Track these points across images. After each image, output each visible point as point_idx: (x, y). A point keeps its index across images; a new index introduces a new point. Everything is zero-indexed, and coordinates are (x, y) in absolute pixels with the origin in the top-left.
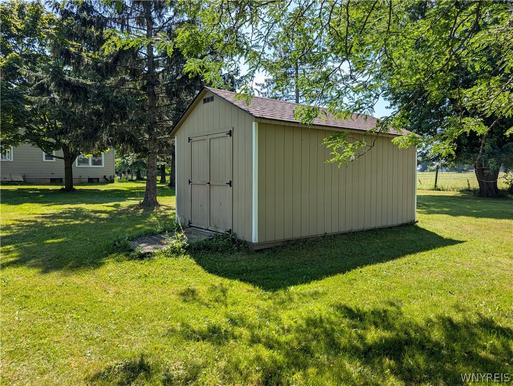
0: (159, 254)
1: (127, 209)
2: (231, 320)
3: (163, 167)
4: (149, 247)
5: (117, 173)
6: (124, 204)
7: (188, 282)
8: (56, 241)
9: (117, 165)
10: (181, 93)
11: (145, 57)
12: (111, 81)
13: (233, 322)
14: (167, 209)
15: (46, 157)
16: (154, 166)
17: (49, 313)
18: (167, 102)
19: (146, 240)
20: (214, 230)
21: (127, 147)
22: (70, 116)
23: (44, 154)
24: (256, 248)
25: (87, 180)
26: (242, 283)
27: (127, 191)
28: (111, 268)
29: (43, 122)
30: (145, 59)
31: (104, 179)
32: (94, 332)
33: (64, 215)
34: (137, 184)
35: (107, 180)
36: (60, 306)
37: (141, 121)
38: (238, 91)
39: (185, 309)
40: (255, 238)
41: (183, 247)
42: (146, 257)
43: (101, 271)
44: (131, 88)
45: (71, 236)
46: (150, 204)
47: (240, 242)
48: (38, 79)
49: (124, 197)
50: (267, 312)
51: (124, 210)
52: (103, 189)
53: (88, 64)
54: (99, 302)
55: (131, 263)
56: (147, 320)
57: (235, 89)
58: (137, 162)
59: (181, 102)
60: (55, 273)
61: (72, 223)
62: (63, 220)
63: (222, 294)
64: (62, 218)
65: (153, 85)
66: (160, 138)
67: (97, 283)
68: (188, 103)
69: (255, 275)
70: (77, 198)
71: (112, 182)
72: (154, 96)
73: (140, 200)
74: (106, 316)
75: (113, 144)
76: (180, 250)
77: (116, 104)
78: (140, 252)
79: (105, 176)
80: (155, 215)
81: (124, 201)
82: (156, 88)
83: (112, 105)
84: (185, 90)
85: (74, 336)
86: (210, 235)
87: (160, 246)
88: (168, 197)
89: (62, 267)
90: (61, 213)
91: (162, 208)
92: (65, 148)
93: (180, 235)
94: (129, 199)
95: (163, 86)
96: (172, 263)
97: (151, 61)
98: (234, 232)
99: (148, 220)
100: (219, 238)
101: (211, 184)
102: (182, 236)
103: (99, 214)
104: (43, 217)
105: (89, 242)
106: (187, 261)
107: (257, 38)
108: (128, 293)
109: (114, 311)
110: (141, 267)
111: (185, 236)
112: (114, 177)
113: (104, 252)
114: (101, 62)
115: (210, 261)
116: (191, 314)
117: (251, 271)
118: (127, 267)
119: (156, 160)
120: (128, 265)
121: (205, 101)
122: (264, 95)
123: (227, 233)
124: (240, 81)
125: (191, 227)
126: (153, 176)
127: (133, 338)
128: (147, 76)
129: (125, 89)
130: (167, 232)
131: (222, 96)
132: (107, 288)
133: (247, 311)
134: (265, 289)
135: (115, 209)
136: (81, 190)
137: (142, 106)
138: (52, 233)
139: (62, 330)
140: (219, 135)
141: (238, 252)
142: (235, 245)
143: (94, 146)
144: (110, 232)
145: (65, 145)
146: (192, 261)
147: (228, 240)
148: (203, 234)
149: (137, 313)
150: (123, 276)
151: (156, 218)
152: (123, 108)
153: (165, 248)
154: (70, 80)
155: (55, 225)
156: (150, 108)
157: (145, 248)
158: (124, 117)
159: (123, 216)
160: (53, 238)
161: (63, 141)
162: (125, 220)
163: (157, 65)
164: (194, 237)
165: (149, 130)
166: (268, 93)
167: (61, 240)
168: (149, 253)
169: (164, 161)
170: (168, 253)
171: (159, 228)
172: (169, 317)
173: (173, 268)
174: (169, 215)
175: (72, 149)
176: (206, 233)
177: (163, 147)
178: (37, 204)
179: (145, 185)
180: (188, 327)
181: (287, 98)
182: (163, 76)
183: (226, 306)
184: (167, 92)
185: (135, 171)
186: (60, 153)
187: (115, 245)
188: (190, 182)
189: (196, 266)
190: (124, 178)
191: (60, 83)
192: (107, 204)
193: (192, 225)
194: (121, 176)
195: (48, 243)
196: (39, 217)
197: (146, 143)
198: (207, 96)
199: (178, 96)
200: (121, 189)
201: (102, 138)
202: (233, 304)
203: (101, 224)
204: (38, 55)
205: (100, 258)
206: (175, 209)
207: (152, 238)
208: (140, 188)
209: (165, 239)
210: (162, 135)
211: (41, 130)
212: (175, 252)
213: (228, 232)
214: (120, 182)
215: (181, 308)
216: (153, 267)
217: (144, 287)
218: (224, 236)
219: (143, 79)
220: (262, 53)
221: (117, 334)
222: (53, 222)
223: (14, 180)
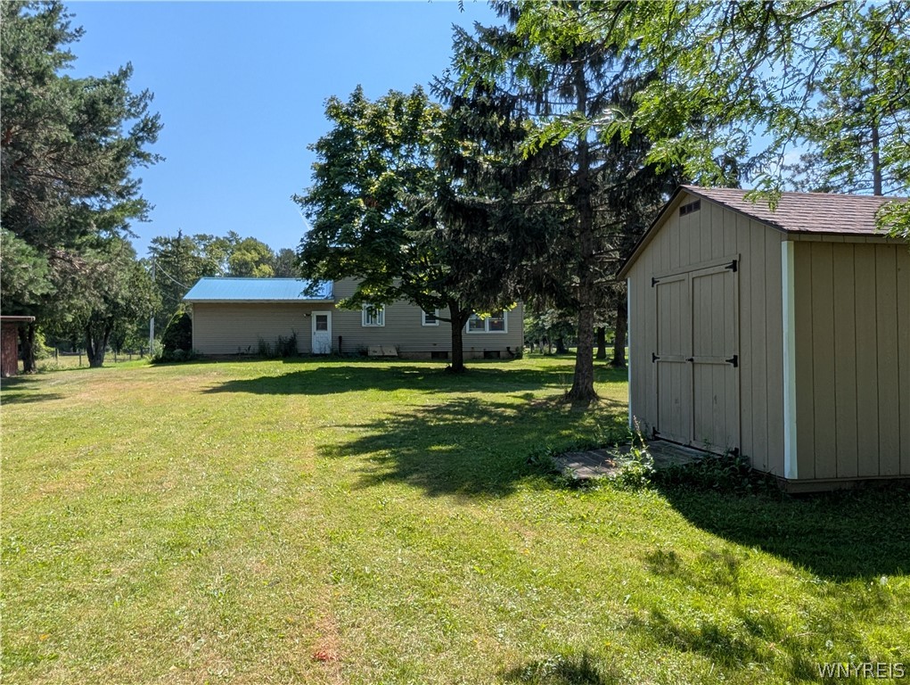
0: (604, 483)
1: (545, 403)
2: (748, 622)
3: (602, 332)
4: (586, 469)
5: (526, 343)
6: (541, 394)
7: (657, 540)
8: (444, 448)
9: (527, 329)
10: (636, 201)
11: (573, 148)
12: (520, 195)
13: (753, 627)
14: (610, 406)
15: (426, 319)
16: (589, 330)
17: (440, 558)
18: (610, 219)
19: (580, 457)
20: (704, 448)
21: (544, 300)
22: (463, 255)
23: (424, 313)
24: (793, 490)
25: (482, 354)
26: (767, 556)
27: (542, 372)
28: (527, 500)
29: (423, 267)
30: (573, 152)
31: (507, 352)
32: (506, 600)
33: (452, 409)
34: (559, 361)
35: (513, 355)
36: (456, 550)
37: (568, 255)
38: (745, 185)
39: (655, 587)
40: (790, 470)
41: (645, 475)
42: (581, 487)
43: (511, 502)
44: (552, 203)
45: (464, 442)
46: (582, 396)
47: (758, 475)
48: (420, 203)
49: (540, 382)
50: (827, 620)
51: (540, 403)
52: (507, 369)
53: (487, 173)
54: (511, 552)
55: (557, 494)
56: (589, 595)
57: (738, 183)
58: (558, 323)
59: (635, 217)
60: (446, 498)
61: (464, 422)
62: (451, 417)
63: (727, 570)
64: (450, 413)
65: (588, 193)
66: (599, 282)
67: (505, 521)
68: (648, 217)
69: (795, 543)
70: (469, 382)
71: (519, 356)
72: (588, 212)
73: (566, 387)
74: (522, 576)
75: (523, 296)
76: (640, 478)
77: (529, 231)
78: (571, 477)
79: (508, 348)
80: (591, 414)
81: (540, 389)
82: (592, 198)
83: (522, 233)
84: (643, 195)
85: (478, 601)
86: (694, 456)
87: (605, 470)
88: (611, 384)
89: (455, 490)
90: (448, 405)
91: (602, 404)
92: (453, 304)
93: (640, 453)
94: (548, 387)
95: (605, 192)
96: (628, 501)
97: (584, 153)
98: (744, 454)
99: (580, 422)
100: (714, 465)
101: (695, 361)
102: (644, 455)
103: (503, 409)
104: (424, 411)
105: (490, 454)
106: (652, 500)
107: (791, 82)
108: (555, 544)
109: (535, 571)
110: (575, 503)
111: (648, 456)
112: (523, 349)
113: (514, 472)
114: (505, 166)
115: (697, 506)
116: (667, 598)
117: (784, 534)
118: (552, 500)
119: (592, 320)
120: (552, 496)
121: (683, 211)
122: (799, 186)
123: (730, 455)
124: (750, 166)
125: (658, 439)
126: (587, 347)
127: (568, 622)
128: (576, 180)
129: (541, 205)
130: (616, 445)
131: (717, 198)
132: (522, 530)
133: (780, 612)
134: (818, 573)
135: (527, 402)
136: (474, 371)
137: (570, 230)
138: (438, 434)
139: (460, 588)
140: (711, 271)
141: (755, 493)
142: (746, 480)
143: (495, 300)
144: (521, 440)
145: (452, 299)
146: (663, 501)
147: (733, 469)
148: (681, 454)
149: (572, 580)
150: (546, 514)
151: (592, 421)
152: (540, 236)
153: (613, 474)
154: (463, 200)
155: (442, 423)
156: (582, 233)
157: (579, 470)
158: (542, 249)
159: (540, 414)
160: (439, 443)
161: (452, 294)
162: (543, 422)
163: (593, 157)
164: (666, 457)
165: (582, 270)
166: (808, 182)
167: (450, 447)
168: (586, 480)
169: (604, 321)
170: (619, 483)
171: (601, 438)
172: (628, 596)
173: (628, 510)
174: (615, 416)
175: (462, 306)
176: (688, 452)
177: (602, 297)
178: (415, 391)
179: (573, 363)
180: (663, 620)
181: (852, 187)
182: (604, 176)
183: (737, 593)
184: (610, 203)
185: (556, 339)
186: (446, 312)
187: (530, 461)
188: (654, 358)
189: (671, 511)
190: (537, 351)
191: (450, 207)
192: (513, 394)
193: (659, 436)
194: (532, 347)
195: (433, 451)
196: (419, 410)
197: (575, 291)
198: (685, 203)
199: (630, 207)
200: (533, 369)
201: (507, 286)
202: (751, 592)
203: (506, 426)
204: (419, 169)
205: (507, 480)
206: (626, 406)
207: (589, 454)
208: (564, 367)
209: (614, 457)
210: (602, 277)
211: (421, 279)
212: (632, 482)
213: (732, 453)
214: (531, 357)
215: (649, 585)
216: (595, 505)
217: (580, 537)
218: (725, 462)
219: (570, 185)
220: (802, 109)
221: (542, 611)
222: (439, 420)
223: (386, 354)
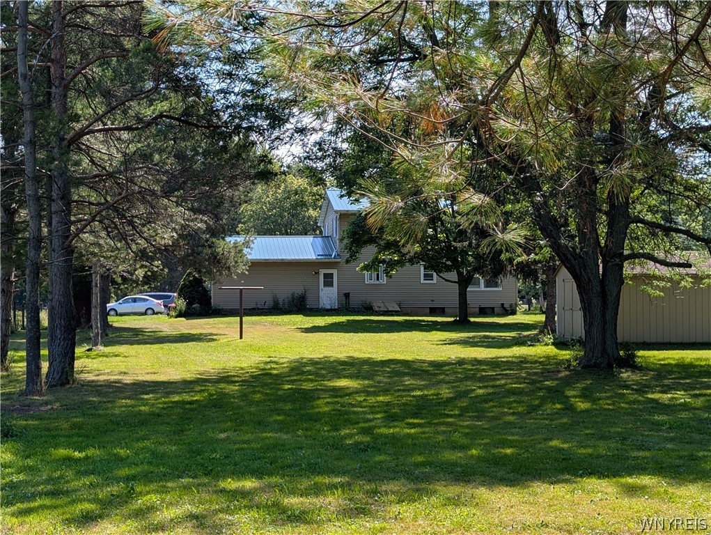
15: (424, 277)
25: (478, 310)
31: (502, 309)
35: (506, 310)
71: (513, 313)
79: (503, 305)
112: (516, 305)
188: (564, 309)
214: (526, 313)
223: (390, 309)
